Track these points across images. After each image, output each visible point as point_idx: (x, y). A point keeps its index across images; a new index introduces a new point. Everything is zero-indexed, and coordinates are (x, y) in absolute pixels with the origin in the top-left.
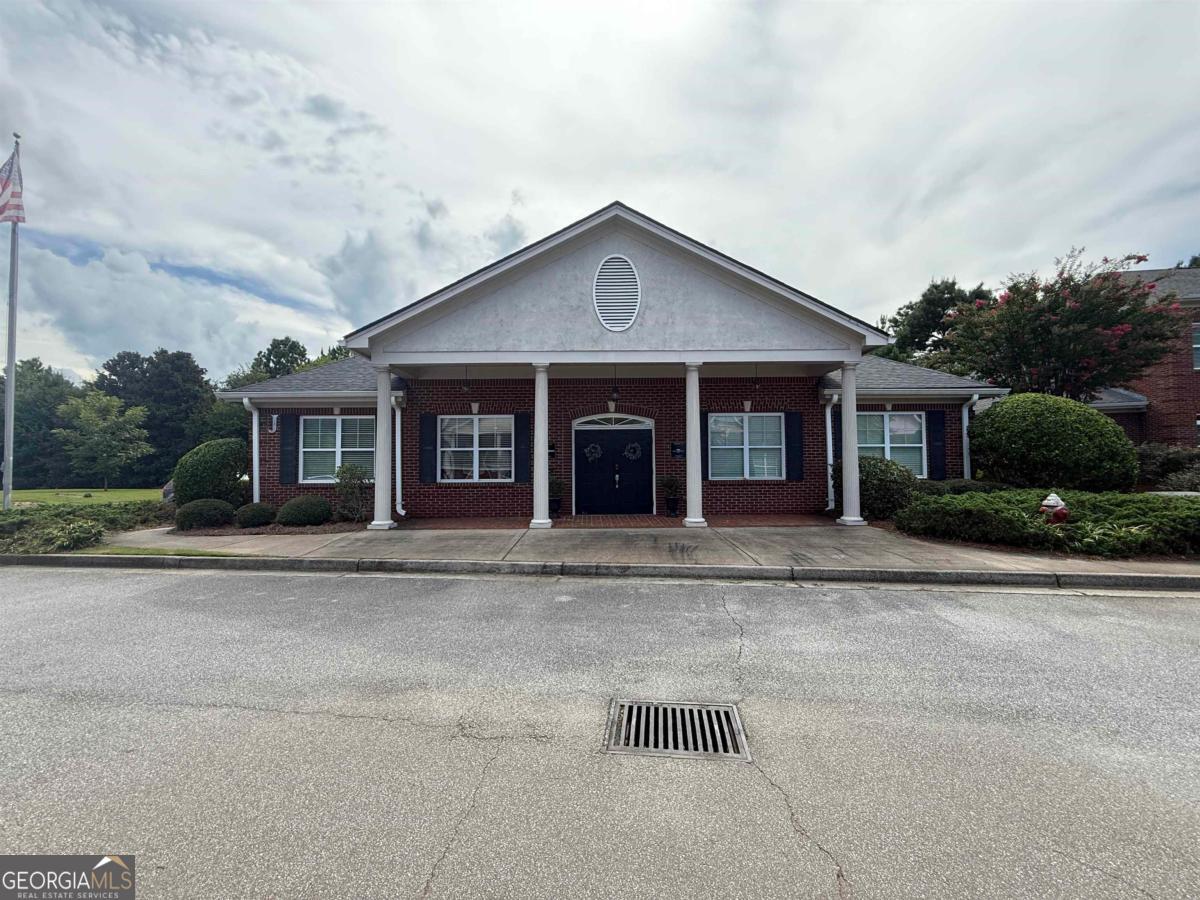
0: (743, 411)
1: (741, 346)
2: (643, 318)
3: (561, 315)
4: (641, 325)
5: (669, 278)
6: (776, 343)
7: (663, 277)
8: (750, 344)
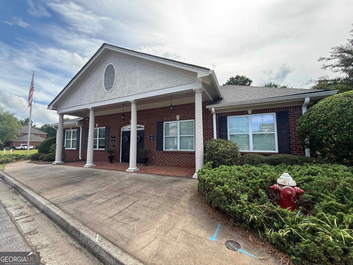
0: (176, 120)
1: (148, 90)
2: (116, 86)
3: (95, 89)
4: (116, 88)
5: (125, 68)
6: (162, 86)
7: (123, 68)
8: (151, 89)
